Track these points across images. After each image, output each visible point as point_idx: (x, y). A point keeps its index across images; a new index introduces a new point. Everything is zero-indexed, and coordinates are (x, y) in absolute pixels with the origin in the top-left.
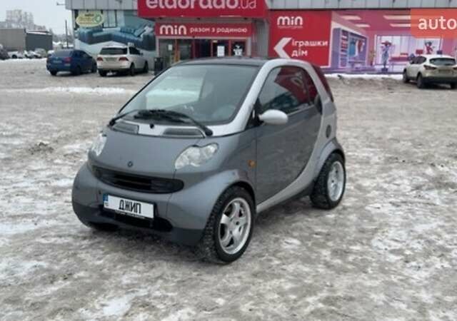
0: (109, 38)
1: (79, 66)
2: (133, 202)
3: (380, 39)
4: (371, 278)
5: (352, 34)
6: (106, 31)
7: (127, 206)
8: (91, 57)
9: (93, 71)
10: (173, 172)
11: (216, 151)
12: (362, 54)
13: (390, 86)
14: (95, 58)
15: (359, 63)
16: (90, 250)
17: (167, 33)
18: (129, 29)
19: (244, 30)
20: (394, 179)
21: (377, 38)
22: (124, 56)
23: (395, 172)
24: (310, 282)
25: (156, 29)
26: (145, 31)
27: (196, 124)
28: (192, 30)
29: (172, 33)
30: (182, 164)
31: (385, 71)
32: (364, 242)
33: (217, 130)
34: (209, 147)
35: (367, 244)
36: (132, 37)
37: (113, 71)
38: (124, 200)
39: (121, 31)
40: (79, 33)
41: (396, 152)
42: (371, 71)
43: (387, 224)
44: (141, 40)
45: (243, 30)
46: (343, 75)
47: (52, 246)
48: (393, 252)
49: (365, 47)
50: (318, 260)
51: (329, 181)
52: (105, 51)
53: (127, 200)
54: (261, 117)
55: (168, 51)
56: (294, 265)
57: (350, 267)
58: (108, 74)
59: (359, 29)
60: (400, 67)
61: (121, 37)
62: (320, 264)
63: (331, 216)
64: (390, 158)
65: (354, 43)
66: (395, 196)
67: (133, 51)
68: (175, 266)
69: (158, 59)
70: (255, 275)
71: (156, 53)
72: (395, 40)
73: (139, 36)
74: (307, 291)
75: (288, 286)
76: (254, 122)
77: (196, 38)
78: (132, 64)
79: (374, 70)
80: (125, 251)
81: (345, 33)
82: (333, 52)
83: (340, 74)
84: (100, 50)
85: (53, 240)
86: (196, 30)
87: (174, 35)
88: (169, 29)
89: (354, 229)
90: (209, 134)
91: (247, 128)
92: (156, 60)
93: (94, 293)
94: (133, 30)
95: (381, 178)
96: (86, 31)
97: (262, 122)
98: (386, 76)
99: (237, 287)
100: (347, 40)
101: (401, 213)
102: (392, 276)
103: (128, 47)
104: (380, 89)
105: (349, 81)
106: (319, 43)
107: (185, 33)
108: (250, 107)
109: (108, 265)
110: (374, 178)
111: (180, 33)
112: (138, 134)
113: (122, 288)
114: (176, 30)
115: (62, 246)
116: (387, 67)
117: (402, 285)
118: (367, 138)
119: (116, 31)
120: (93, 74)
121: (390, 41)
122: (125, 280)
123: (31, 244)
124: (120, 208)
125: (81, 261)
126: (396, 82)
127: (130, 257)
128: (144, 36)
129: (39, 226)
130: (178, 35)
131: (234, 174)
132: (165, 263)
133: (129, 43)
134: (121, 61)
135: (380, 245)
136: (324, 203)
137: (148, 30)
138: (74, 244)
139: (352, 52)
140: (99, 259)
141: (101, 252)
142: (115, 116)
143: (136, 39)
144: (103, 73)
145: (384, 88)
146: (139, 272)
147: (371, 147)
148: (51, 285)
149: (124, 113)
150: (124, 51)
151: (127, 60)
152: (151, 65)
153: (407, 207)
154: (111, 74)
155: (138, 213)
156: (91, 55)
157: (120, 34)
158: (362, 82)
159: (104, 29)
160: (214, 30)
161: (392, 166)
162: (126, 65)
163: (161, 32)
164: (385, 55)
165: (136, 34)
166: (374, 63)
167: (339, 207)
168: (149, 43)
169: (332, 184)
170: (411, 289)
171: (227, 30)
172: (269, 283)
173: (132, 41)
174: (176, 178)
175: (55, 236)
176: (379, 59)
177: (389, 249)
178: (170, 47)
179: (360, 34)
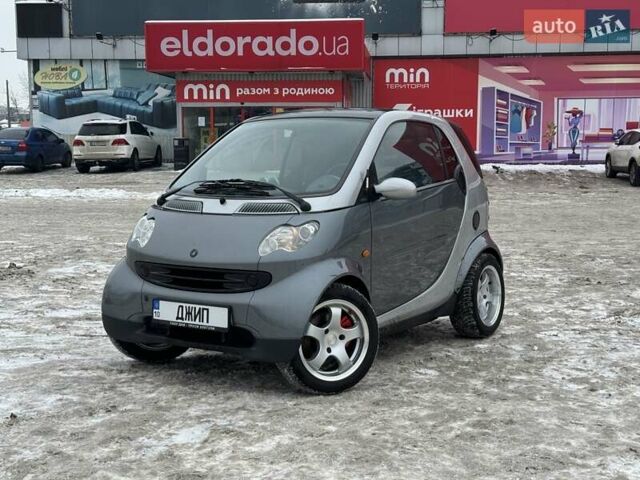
0: (93, 107)
1: (41, 156)
2: (198, 307)
3: (564, 105)
4: (539, 404)
5: (514, 97)
6: (87, 96)
7: (189, 313)
8: (63, 141)
9: (66, 165)
10: (256, 261)
11: (316, 232)
12: (533, 131)
13: (583, 182)
14: (69, 142)
15: (529, 145)
16: (133, 384)
17: (196, 97)
18: (128, 91)
19: (330, 91)
20: (582, 304)
21: (558, 103)
22: (122, 136)
23: (583, 296)
24: (455, 408)
25: (177, 91)
26: (156, 94)
27: (288, 195)
28: (239, 92)
29: (205, 97)
30: (268, 250)
31: (574, 159)
32: (532, 371)
33: (317, 204)
34: (306, 226)
35: (536, 374)
36: (134, 106)
37: (101, 163)
38: (184, 305)
39: (114, 96)
40: (41, 99)
41: (588, 271)
42: (551, 159)
43: (566, 353)
44: (150, 110)
45: (328, 91)
46: (503, 166)
47: (77, 380)
48: (574, 380)
49: (537, 118)
50: (465, 388)
51: (479, 295)
52: (88, 129)
53: (188, 305)
54: (378, 188)
55: (199, 128)
56: (430, 393)
57: (509, 395)
58: (92, 169)
59: (526, 89)
60: (598, 152)
61: (115, 106)
62: (467, 392)
63: (482, 346)
64: (578, 279)
65: (519, 113)
66: (581, 324)
67: (137, 129)
68: (261, 396)
69: (181, 142)
70: (376, 403)
71: (178, 132)
72: (589, 105)
73: (146, 104)
74: (450, 416)
75: (424, 413)
76: (368, 194)
77: (246, 104)
78: (135, 150)
79: (555, 157)
80: (184, 383)
81: (502, 95)
82: (483, 127)
83: (497, 165)
84: (78, 128)
85: (76, 373)
86: (247, 92)
87: (208, 100)
88: (200, 91)
89: (517, 358)
90: (306, 208)
91: (358, 202)
92: (176, 143)
93: (155, 423)
94: (135, 93)
95: (562, 302)
96: (53, 96)
97: (380, 195)
98: (577, 167)
99: (353, 416)
100: (506, 107)
101: (589, 341)
102: (571, 403)
103: (127, 121)
104: (566, 187)
105: (512, 175)
106: (459, 113)
107: (228, 97)
108: (362, 175)
109: (164, 397)
110: (551, 302)
111: (218, 97)
112: (202, 213)
113: (191, 418)
114: (212, 92)
115: (91, 380)
116: (577, 152)
117: (584, 412)
118: (542, 254)
119: (106, 95)
120: (65, 170)
121: (581, 108)
122: (193, 412)
123: (46, 377)
124: (178, 318)
125: (124, 394)
126: (594, 176)
127: (193, 389)
128: (154, 103)
129: (46, 360)
130: (215, 100)
131: (340, 264)
132: (246, 394)
133: (128, 116)
134: (116, 146)
135: (555, 374)
136: (472, 327)
137: (162, 93)
138: (107, 377)
139: (516, 128)
140: (150, 392)
141: (149, 386)
142: (164, 193)
143: (141, 108)
144: (84, 167)
145: (573, 185)
146: (210, 404)
147: (548, 266)
148: (90, 418)
149: (179, 187)
150: (122, 129)
151: (127, 144)
152: (168, 152)
153: (598, 334)
154: (97, 168)
155: (205, 323)
156: (61, 137)
157: (112, 101)
158: (534, 176)
159: (83, 93)
160: (277, 92)
161: (581, 288)
162: (124, 152)
163: (186, 97)
164: (574, 132)
165: (141, 100)
166: (554, 146)
167: (496, 336)
168: (164, 116)
169: (485, 301)
170: (596, 414)
171: (300, 92)
172: (396, 411)
173: (134, 112)
174: (261, 269)
175: (77, 369)
176: (563, 138)
177: (567, 378)
178: (202, 121)
179: (527, 97)
